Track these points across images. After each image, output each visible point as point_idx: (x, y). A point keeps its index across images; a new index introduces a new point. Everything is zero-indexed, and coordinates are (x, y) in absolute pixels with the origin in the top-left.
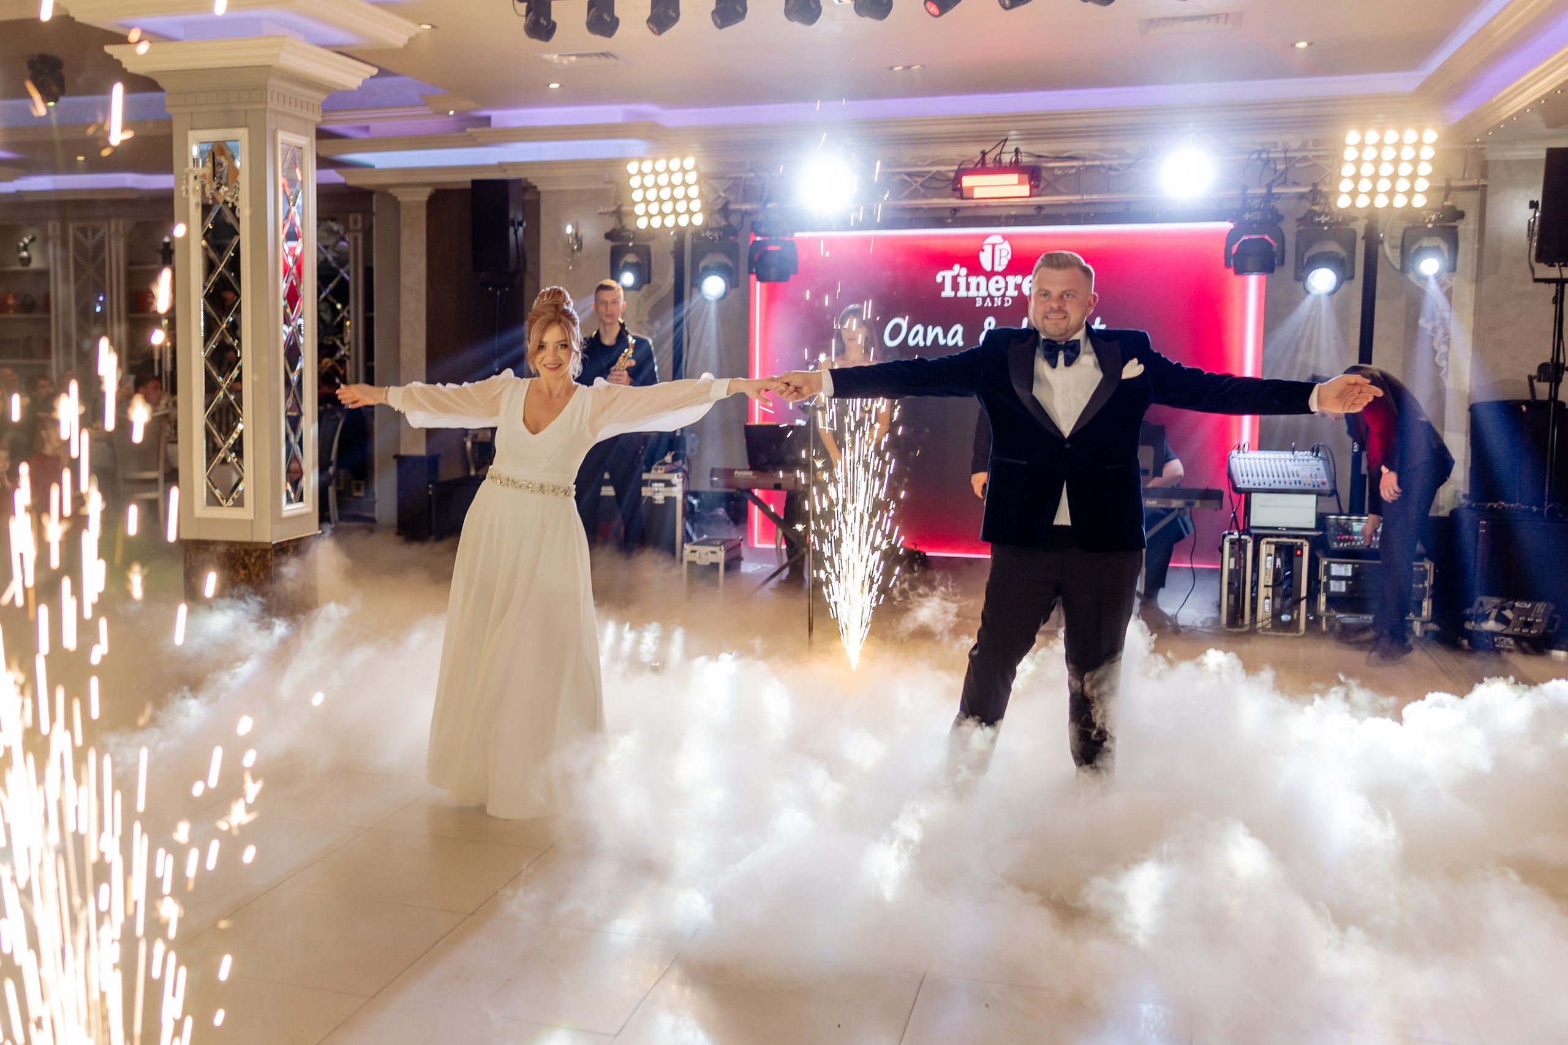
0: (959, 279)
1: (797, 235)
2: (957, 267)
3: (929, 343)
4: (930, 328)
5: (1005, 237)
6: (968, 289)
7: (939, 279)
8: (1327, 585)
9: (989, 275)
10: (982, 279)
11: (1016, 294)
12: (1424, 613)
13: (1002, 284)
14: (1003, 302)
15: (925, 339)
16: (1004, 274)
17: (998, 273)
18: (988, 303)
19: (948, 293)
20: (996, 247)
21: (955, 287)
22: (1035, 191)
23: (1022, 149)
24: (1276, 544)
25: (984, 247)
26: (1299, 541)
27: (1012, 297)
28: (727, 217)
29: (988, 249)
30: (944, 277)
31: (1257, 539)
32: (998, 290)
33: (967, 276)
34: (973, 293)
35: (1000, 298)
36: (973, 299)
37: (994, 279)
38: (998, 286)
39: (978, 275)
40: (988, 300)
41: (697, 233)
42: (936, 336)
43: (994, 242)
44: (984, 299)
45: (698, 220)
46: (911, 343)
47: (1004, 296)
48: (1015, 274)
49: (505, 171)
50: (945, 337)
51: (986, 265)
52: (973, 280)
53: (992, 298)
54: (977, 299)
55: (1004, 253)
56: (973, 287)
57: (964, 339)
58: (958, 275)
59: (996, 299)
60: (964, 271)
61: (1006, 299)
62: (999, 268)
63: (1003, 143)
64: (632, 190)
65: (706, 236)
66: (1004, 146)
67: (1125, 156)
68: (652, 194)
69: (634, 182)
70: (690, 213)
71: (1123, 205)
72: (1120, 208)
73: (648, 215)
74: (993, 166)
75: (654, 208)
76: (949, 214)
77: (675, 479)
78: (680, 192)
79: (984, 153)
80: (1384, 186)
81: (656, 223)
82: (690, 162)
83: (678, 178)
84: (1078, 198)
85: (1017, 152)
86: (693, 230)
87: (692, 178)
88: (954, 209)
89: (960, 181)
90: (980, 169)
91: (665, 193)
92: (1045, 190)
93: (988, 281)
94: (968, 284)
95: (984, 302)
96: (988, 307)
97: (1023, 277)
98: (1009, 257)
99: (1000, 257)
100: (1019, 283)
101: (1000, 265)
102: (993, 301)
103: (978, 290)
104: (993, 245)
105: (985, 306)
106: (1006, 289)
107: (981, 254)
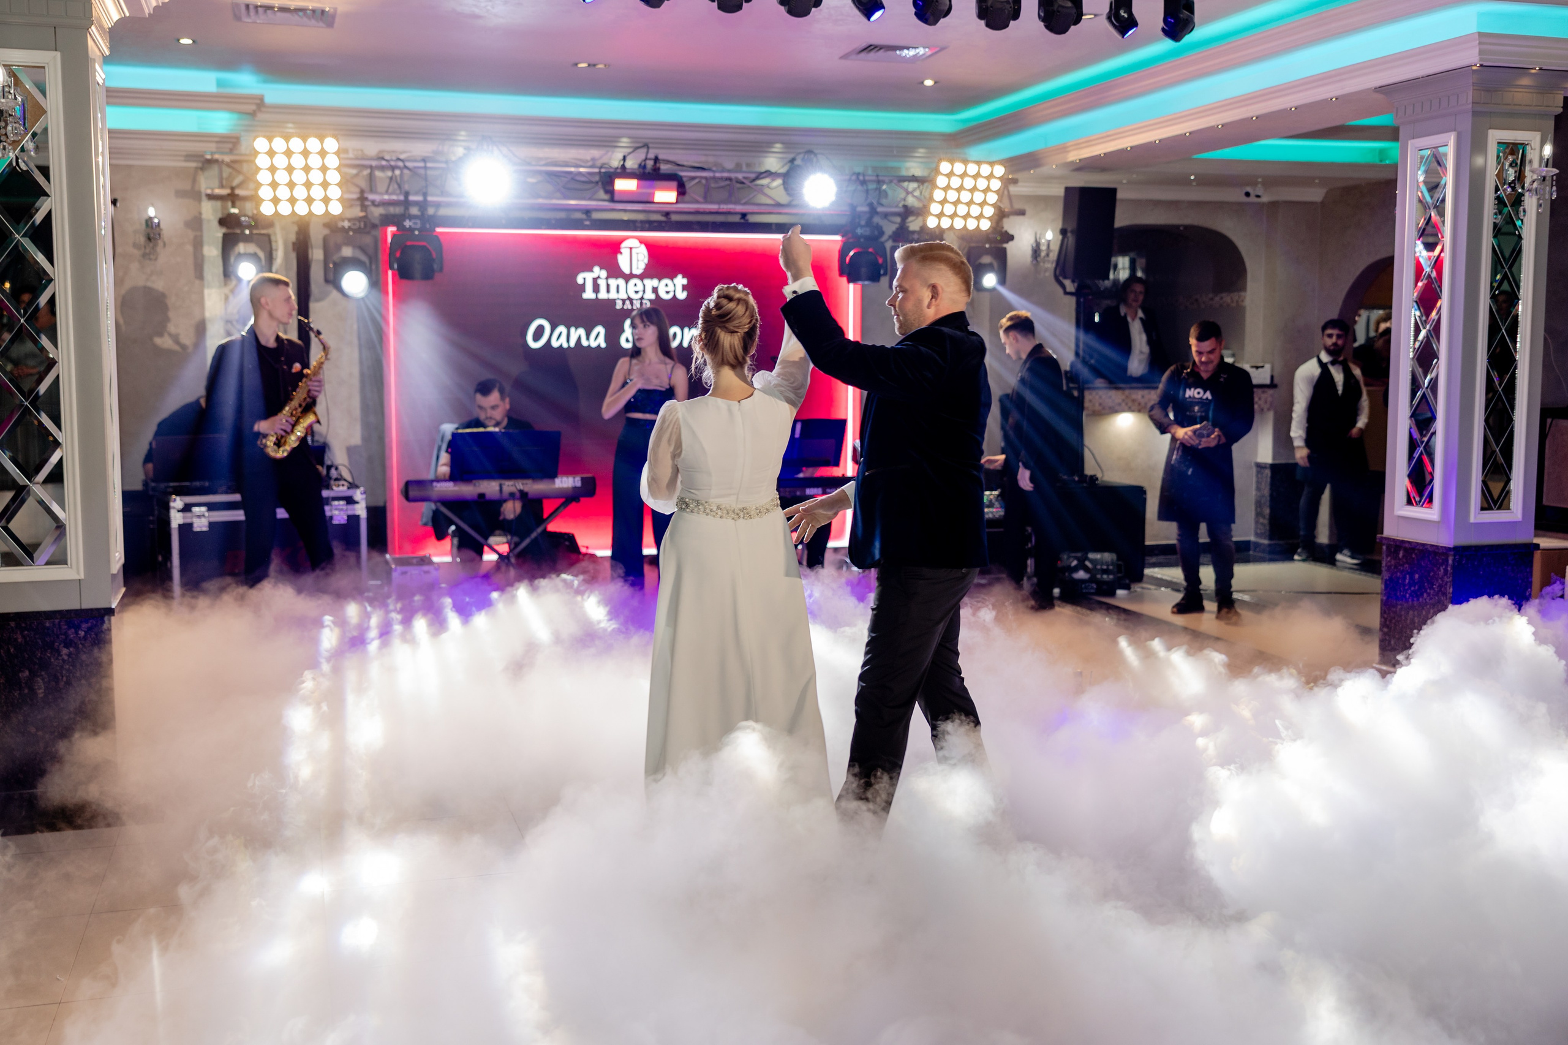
0: (599, 281)
1: (439, 230)
2: (596, 269)
3: (572, 344)
4: (573, 330)
5: (642, 241)
6: (608, 291)
7: (580, 280)
9: (628, 278)
10: (621, 282)
11: (653, 297)
13: (640, 287)
14: (641, 304)
15: (568, 341)
16: (641, 277)
17: (636, 276)
18: (628, 306)
19: (589, 294)
20: (633, 250)
21: (596, 288)
22: (680, 198)
23: (660, 157)
25: (622, 250)
27: (650, 300)
28: (364, 208)
29: (625, 251)
30: (584, 279)
32: (637, 292)
33: (607, 278)
34: (613, 295)
35: (639, 302)
36: (613, 302)
37: (633, 281)
38: (637, 289)
39: (617, 277)
40: (628, 302)
41: (331, 224)
42: (579, 338)
43: (631, 247)
44: (624, 301)
45: (336, 209)
46: (555, 344)
47: (642, 298)
48: (651, 277)
50: (588, 338)
51: (625, 267)
52: (613, 282)
53: (631, 300)
54: (618, 301)
55: (641, 257)
56: (613, 289)
57: (606, 340)
58: (599, 277)
59: (634, 302)
60: (604, 273)
61: (644, 301)
62: (638, 271)
63: (644, 150)
64: (258, 169)
65: (343, 227)
66: (647, 152)
67: (723, 170)
68: (282, 177)
69: (262, 161)
70: (326, 200)
71: (739, 216)
72: (737, 219)
73: (276, 201)
74: (637, 172)
75: (283, 193)
76: (584, 216)
77: (358, 495)
78: (316, 177)
79: (624, 159)
80: (962, 210)
81: (285, 209)
82: (331, 144)
83: (315, 161)
84: (713, 207)
85: (656, 160)
86: (326, 220)
87: (333, 161)
88: (588, 212)
89: (612, 183)
90: (624, 173)
91: (299, 177)
92: (687, 197)
93: (627, 283)
94: (608, 286)
95: (623, 304)
96: (628, 309)
97: (660, 280)
98: (646, 260)
99: (638, 261)
100: (655, 286)
101: (638, 268)
102: (632, 304)
103: (618, 292)
104: (631, 248)
105: (625, 307)
106: (644, 291)
107: (619, 257)
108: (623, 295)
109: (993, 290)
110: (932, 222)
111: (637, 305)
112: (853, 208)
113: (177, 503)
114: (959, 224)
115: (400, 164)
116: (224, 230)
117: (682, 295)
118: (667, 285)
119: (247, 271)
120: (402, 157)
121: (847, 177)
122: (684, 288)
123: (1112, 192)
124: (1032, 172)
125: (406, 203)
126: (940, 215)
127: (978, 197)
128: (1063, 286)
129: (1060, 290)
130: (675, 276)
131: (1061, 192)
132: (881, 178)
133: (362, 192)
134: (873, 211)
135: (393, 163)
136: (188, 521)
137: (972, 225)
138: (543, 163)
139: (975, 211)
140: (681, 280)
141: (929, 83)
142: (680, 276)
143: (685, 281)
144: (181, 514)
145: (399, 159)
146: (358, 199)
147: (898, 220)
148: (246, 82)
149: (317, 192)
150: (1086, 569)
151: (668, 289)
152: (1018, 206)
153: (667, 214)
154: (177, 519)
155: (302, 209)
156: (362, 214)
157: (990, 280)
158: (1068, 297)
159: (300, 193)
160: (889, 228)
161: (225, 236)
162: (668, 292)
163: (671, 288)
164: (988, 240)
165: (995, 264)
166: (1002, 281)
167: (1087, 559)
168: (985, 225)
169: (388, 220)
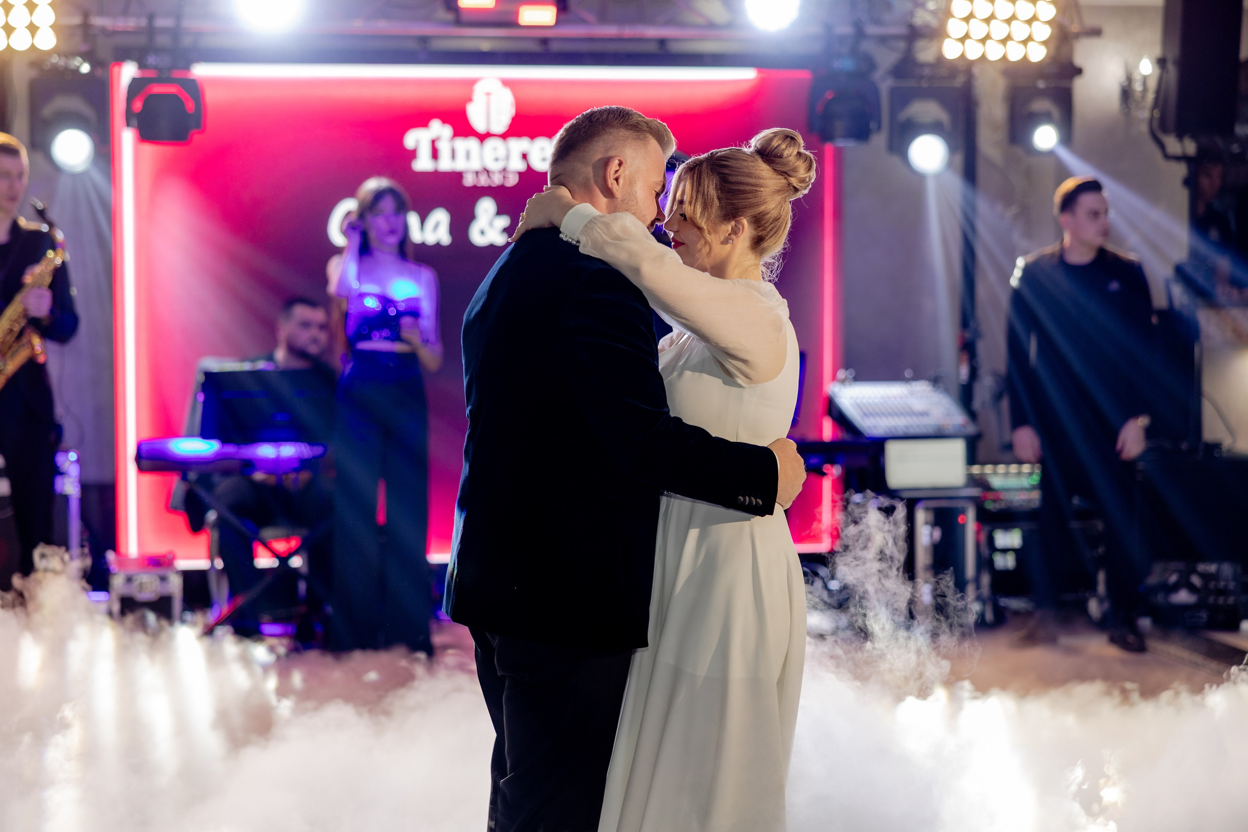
0: (440, 144)
2: (436, 125)
5: (506, 83)
6: (453, 159)
7: (409, 142)
8: (991, 561)
9: (482, 138)
10: (472, 143)
11: (521, 166)
13: (502, 152)
14: (504, 178)
16: (504, 136)
17: (495, 136)
18: (483, 181)
19: (423, 164)
20: (492, 97)
21: (435, 154)
22: (562, 17)
24: (934, 509)
25: (475, 96)
26: (961, 503)
27: (517, 172)
28: (87, 36)
29: (479, 99)
30: (417, 140)
31: (911, 504)
32: (497, 160)
33: (452, 139)
34: (459, 165)
35: (500, 175)
36: (461, 175)
37: (490, 143)
38: (496, 155)
39: (466, 137)
40: (483, 176)
41: (39, 63)
43: (489, 90)
44: (477, 174)
45: (47, 41)
47: (504, 170)
48: (519, 137)
50: (422, 230)
51: (478, 122)
52: (461, 145)
53: (487, 171)
54: (466, 175)
55: (504, 107)
56: (461, 155)
57: (450, 233)
58: (439, 137)
59: (493, 175)
60: (446, 132)
61: (507, 174)
62: (499, 127)
65: (56, 68)
70: (33, 29)
71: (655, 43)
72: (652, 48)
76: (415, 45)
80: (999, 30)
84: (613, 31)
86: (34, 58)
88: (424, 40)
92: (571, 17)
93: (482, 146)
94: (453, 151)
95: (477, 178)
96: (482, 186)
97: (530, 140)
98: (511, 112)
99: (499, 112)
100: (525, 150)
101: (498, 123)
102: (489, 178)
103: (468, 159)
104: (488, 94)
105: (479, 183)
106: (508, 159)
107: (471, 107)
108: (476, 165)
109: (1051, 153)
110: (951, 50)
111: (497, 180)
112: (828, 28)
114: (994, 52)
118: (543, 149)
125: (151, 31)
126: (964, 39)
128: (1161, 146)
129: (1157, 153)
133: (86, 15)
134: (860, 34)
137: (1015, 54)
139: (1020, 31)
146: (80, 25)
147: (902, 45)
149: (19, 17)
150: (1193, 589)
152: (1091, 21)
153: (545, 41)
156: (85, 48)
157: (1045, 138)
158: (1171, 163)
160: (886, 59)
162: (544, 160)
164: (1043, 77)
165: (1055, 112)
166: (1067, 138)
167: (1195, 571)
168: (1038, 54)
169: (122, 55)
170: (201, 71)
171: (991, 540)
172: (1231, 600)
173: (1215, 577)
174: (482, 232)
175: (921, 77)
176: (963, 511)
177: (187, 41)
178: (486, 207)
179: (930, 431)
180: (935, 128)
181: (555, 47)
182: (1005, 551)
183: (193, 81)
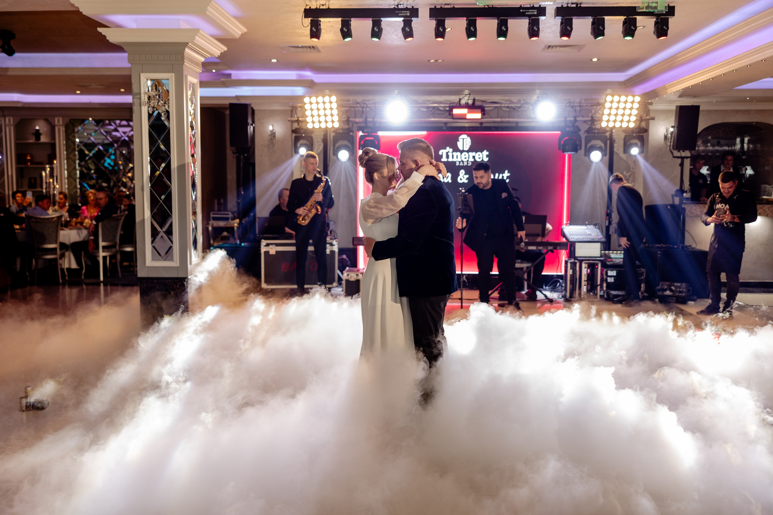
0: (449, 154)
2: (448, 148)
5: (468, 136)
6: (453, 158)
7: (440, 153)
8: (606, 279)
9: (462, 152)
10: (459, 154)
11: (473, 160)
12: (642, 289)
13: (467, 156)
14: (468, 163)
16: (468, 151)
17: (465, 151)
18: (461, 164)
19: (444, 159)
20: (464, 140)
21: (448, 157)
22: (483, 116)
23: (476, 98)
24: (588, 263)
25: (459, 140)
26: (597, 262)
27: (471, 162)
28: (349, 124)
30: (443, 152)
31: (581, 262)
32: (466, 158)
33: (452, 152)
34: (455, 159)
35: (466, 162)
36: (455, 162)
37: (464, 153)
38: (465, 157)
39: (457, 152)
40: (461, 163)
41: (335, 131)
44: (460, 162)
45: (336, 125)
47: (468, 161)
48: (473, 152)
49: (239, 99)
51: (460, 147)
52: (455, 154)
53: (463, 162)
54: (457, 162)
55: (468, 143)
56: (455, 157)
57: (452, 179)
58: (449, 152)
59: (464, 162)
60: (451, 150)
61: (469, 162)
62: (466, 149)
63: (468, 96)
64: (306, 110)
65: (340, 133)
66: (469, 97)
67: (512, 103)
68: (315, 113)
69: (307, 107)
70: (333, 122)
71: (515, 124)
72: (514, 125)
73: (313, 122)
74: (464, 105)
75: (316, 119)
76: (444, 125)
77: (335, 242)
78: (328, 112)
79: (460, 99)
80: (619, 118)
81: (317, 126)
82: (334, 98)
83: (327, 106)
84: (499, 120)
85: (474, 100)
86: (334, 129)
87: (334, 106)
88: (446, 123)
89: (452, 111)
90: (460, 106)
91: (322, 112)
92: (486, 116)
93: (461, 154)
94: (453, 155)
95: (460, 163)
96: (461, 166)
97: (476, 153)
98: (470, 144)
99: (466, 144)
100: (474, 155)
101: (466, 148)
102: (463, 163)
103: (457, 158)
104: (463, 139)
105: (460, 165)
106: (469, 158)
107: (458, 143)
108: (459, 160)
109: (636, 156)
110: (604, 124)
111: (465, 164)
112: (566, 118)
113: (264, 242)
114: (618, 125)
115: (365, 105)
116: (294, 135)
117: (486, 159)
118: (479, 155)
119: (303, 151)
120: (366, 103)
121: (565, 105)
122: (487, 156)
123: (698, 107)
124: (657, 99)
125: (366, 122)
126: (608, 121)
127: (627, 112)
128: (672, 153)
129: (671, 156)
130: (483, 151)
131: (674, 108)
132: (581, 104)
133: (348, 118)
134: (575, 121)
135: (362, 105)
136: (268, 250)
137: (625, 125)
138: (431, 102)
139: (626, 118)
140: (485, 153)
141: (595, 60)
142: (485, 151)
143: (487, 153)
144: (265, 247)
145: (365, 104)
146: (346, 121)
147: (590, 123)
148: (308, 74)
149: (329, 118)
150: (671, 290)
151: (479, 157)
152: (652, 115)
153: (479, 124)
154: (263, 249)
155: (323, 126)
156: (347, 127)
157: (635, 151)
158: (676, 159)
159: (322, 119)
160: (586, 127)
161: (296, 137)
162: (480, 158)
163: (481, 156)
164: (633, 132)
165: (639, 144)
166: (641, 152)
167: (673, 285)
168: (632, 125)
169: (360, 129)
170: (380, 133)
171: (607, 273)
172: (683, 295)
173: (679, 287)
174: (461, 179)
175: (595, 133)
176: (597, 265)
177: (377, 125)
178: (462, 172)
179: (590, 240)
180: (600, 149)
181: (484, 125)
182: (611, 276)
183: (378, 135)
